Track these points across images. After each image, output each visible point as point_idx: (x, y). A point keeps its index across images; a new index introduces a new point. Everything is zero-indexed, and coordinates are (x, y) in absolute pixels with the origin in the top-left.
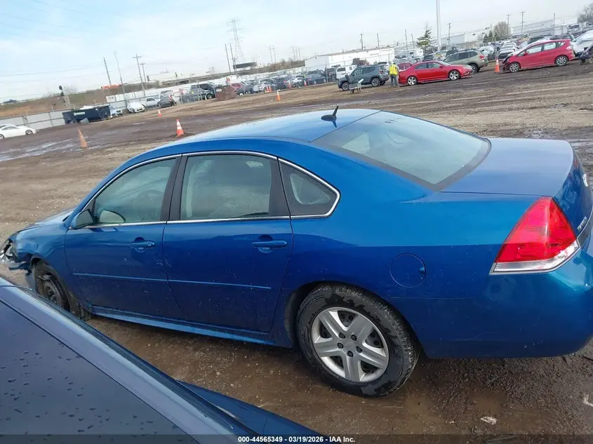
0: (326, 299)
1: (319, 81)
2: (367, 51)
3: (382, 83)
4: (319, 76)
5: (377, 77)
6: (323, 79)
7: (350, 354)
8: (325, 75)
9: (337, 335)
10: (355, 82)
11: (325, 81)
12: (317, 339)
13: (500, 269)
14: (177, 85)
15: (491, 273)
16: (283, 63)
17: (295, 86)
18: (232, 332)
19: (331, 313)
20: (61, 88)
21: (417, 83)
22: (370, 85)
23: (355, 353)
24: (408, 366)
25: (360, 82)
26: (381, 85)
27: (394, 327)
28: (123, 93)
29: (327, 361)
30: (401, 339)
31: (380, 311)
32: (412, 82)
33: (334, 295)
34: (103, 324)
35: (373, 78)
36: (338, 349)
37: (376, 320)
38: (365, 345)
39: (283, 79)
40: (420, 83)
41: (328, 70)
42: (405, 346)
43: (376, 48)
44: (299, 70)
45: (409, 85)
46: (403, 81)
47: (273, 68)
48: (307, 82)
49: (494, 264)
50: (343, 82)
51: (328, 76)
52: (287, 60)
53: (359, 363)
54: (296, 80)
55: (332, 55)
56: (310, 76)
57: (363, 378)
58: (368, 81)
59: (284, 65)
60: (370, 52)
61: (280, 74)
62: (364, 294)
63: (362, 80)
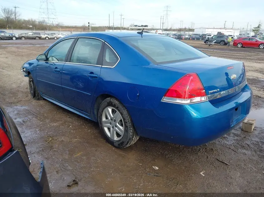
0: (107, 103)
1: (198, 39)
2: (226, 29)
3: (226, 44)
4: (198, 36)
5: (224, 41)
6: (200, 38)
7: (113, 127)
8: (201, 37)
9: (110, 119)
10: (212, 41)
11: (200, 39)
12: (104, 119)
13: (166, 100)
14: (136, 30)
15: (162, 101)
16: (185, 29)
17: (186, 39)
18: (80, 112)
19: (109, 109)
20: (89, 23)
21: (242, 47)
22: (219, 44)
23: (115, 127)
24: (130, 136)
25: (214, 42)
26: (225, 45)
27: (127, 118)
28: (113, 30)
29: (106, 129)
30: (129, 124)
31: (123, 111)
32: (239, 46)
33: (110, 102)
34: (46, 102)
35: (222, 41)
36: (109, 125)
37: (122, 114)
38: (117, 124)
39: (181, 35)
40: (244, 47)
41: (203, 35)
42: (130, 127)
43: (231, 29)
44: (191, 33)
45: (238, 47)
46: (235, 44)
47: (180, 30)
48: (192, 38)
49: (163, 97)
50: (207, 40)
51: (202, 37)
52: (187, 28)
53: (115, 132)
54: (187, 37)
55: (208, 28)
56: (194, 36)
57: (116, 138)
58: (219, 42)
59: (185, 30)
60: (227, 30)
61: (182, 33)
62: (120, 103)
63: (215, 41)
